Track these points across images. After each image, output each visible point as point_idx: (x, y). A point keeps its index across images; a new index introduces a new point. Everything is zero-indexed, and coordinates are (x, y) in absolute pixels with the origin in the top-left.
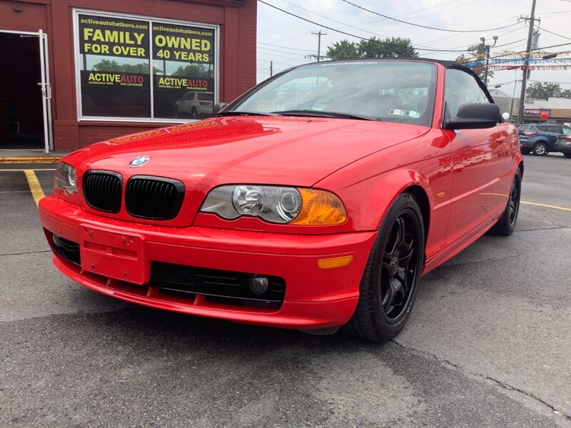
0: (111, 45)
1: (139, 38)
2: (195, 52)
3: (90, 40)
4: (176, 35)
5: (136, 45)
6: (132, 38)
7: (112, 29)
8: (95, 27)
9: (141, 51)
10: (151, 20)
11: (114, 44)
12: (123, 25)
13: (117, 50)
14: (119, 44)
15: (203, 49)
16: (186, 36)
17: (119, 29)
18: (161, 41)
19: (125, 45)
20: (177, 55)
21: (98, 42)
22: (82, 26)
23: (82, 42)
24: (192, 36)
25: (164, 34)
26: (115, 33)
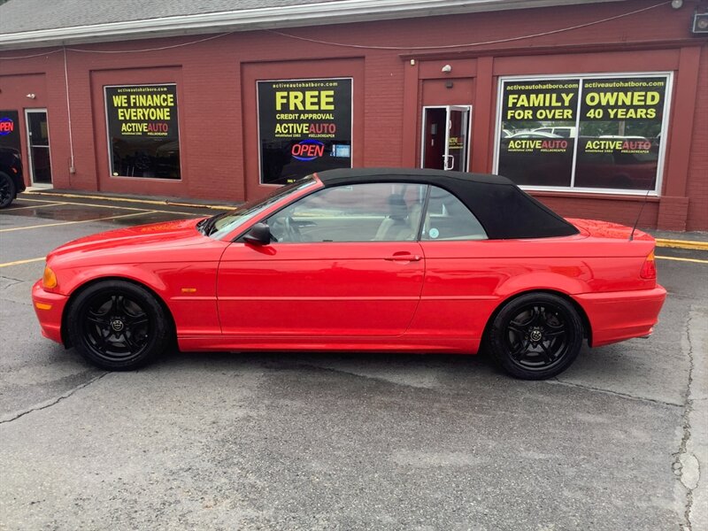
0: (535, 109)
1: (567, 99)
2: (636, 108)
3: (514, 107)
4: (612, 90)
5: (563, 107)
6: (560, 99)
7: (537, 92)
8: (519, 93)
9: (568, 113)
10: (581, 77)
11: (539, 108)
12: (550, 86)
13: (541, 114)
14: (544, 108)
15: (649, 102)
16: (625, 90)
17: (545, 92)
18: (593, 99)
19: (551, 108)
20: (612, 113)
21: (523, 108)
22: (507, 94)
23: (506, 108)
24: (633, 90)
25: (598, 90)
26: (541, 96)
